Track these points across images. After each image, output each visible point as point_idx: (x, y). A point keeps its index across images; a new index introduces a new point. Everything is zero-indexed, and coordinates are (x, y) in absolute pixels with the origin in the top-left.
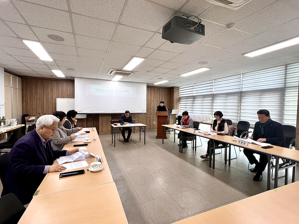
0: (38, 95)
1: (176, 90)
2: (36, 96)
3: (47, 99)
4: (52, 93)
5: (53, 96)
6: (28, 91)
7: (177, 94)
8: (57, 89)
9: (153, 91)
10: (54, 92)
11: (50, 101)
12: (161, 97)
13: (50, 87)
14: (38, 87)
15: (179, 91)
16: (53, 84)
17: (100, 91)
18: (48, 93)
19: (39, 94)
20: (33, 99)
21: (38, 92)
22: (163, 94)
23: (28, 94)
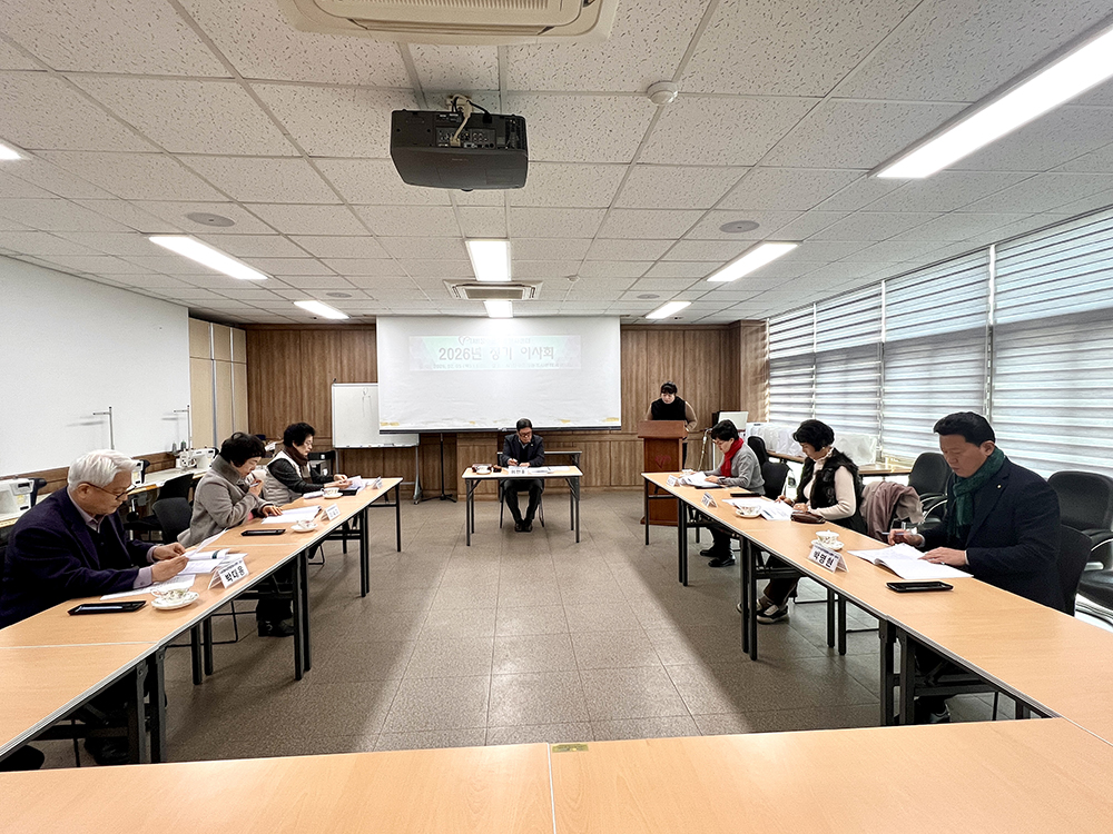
0: (288, 378)
1: (751, 333)
2: (282, 381)
3: (311, 387)
4: (324, 370)
5: (325, 376)
6: (263, 365)
7: (756, 349)
8: (336, 357)
9: (656, 344)
10: (328, 366)
11: (320, 391)
12: (689, 362)
13: (318, 351)
14: (287, 353)
15: (764, 338)
16: (327, 340)
17: (456, 354)
18: (314, 369)
19: (291, 376)
20: (276, 388)
21: (287, 367)
22: (700, 353)
23: (264, 376)
